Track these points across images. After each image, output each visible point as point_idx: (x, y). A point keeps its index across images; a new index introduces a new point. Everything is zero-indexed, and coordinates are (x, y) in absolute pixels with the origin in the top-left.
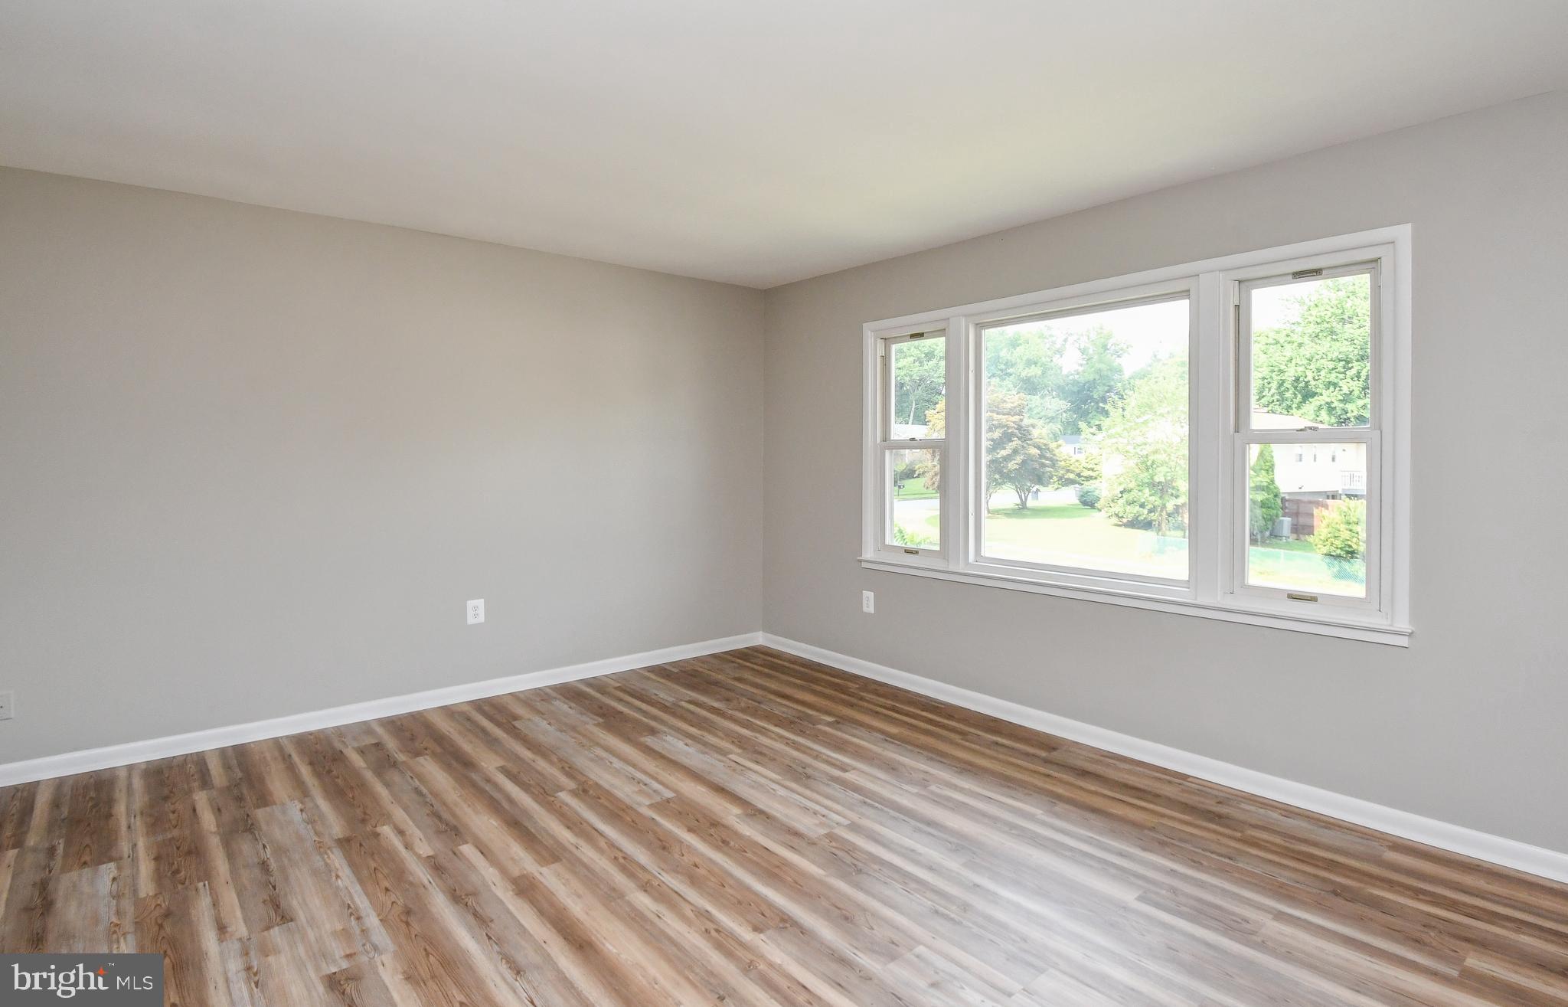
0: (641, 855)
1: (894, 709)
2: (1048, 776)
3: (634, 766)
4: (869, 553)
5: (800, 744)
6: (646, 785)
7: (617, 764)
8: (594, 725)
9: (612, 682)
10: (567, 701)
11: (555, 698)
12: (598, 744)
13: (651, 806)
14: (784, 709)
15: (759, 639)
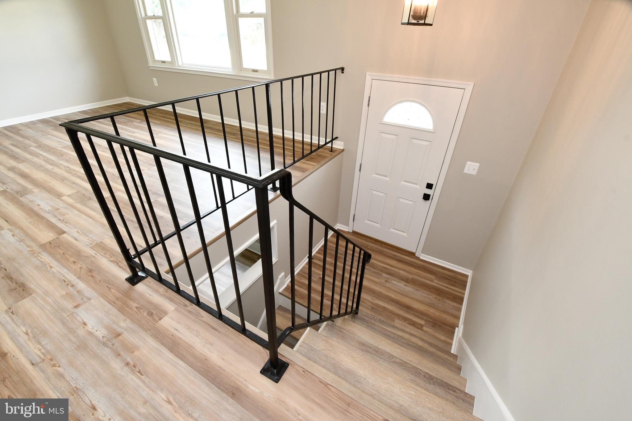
0: (53, 158)
1: (164, 117)
2: (197, 129)
3: (61, 139)
4: (151, 64)
5: (124, 128)
6: (63, 143)
7: (54, 138)
8: (51, 129)
9: (62, 117)
10: (42, 124)
11: (38, 123)
12: (49, 134)
13: (62, 147)
14: (124, 120)
15: (127, 99)
